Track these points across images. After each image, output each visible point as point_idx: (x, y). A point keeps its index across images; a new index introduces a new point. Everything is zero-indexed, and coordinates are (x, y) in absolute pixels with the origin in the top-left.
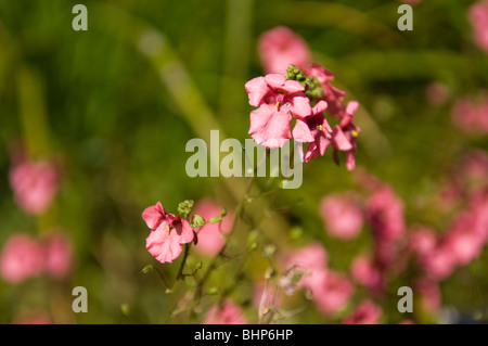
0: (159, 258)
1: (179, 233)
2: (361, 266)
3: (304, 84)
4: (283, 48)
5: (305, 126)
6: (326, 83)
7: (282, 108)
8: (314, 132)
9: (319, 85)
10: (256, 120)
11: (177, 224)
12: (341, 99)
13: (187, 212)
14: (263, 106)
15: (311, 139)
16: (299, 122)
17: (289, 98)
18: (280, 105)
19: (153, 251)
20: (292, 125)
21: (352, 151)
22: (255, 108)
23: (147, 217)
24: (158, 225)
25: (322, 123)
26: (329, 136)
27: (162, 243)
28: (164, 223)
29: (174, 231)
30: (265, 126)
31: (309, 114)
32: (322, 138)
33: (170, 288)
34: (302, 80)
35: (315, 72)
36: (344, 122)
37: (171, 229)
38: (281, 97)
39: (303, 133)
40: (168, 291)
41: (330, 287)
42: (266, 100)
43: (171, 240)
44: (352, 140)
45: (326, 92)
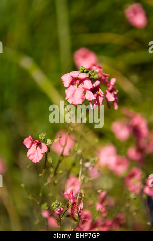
0: (33, 161)
1: (41, 148)
2: (132, 152)
3: (88, 74)
4: (85, 57)
5: (91, 93)
6: (100, 72)
7: (79, 86)
8: (95, 95)
9: (97, 73)
10: (68, 93)
11: (39, 144)
12: (108, 78)
13: (43, 138)
14: (71, 86)
15: (94, 98)
16: (88, 91)
17: (82, 81)
18: (78, 85)
19: (31, 158)
20: (85, 93)
21: (115, 101)
22: (67, 88)
23: (26, 143)
24: (31, 146)
25: (98, 91)
26: (102, 96)
27: (34, 154)
28: (34, 145)
29: (38, 148)
30: (73, 95)
31: (91, 87)
32: (99, 97)
33: (41, 173)
34: (87, 72)
35: (94, 68)
36: (110, 88)
37: (37, 147)
38: (78, 81)
39: (90, 96)
40: (40, 175)
41: (118, 163)
42: (72, 83)
43: (38, 152)
44: (115, 96)
45: (100, 76)
